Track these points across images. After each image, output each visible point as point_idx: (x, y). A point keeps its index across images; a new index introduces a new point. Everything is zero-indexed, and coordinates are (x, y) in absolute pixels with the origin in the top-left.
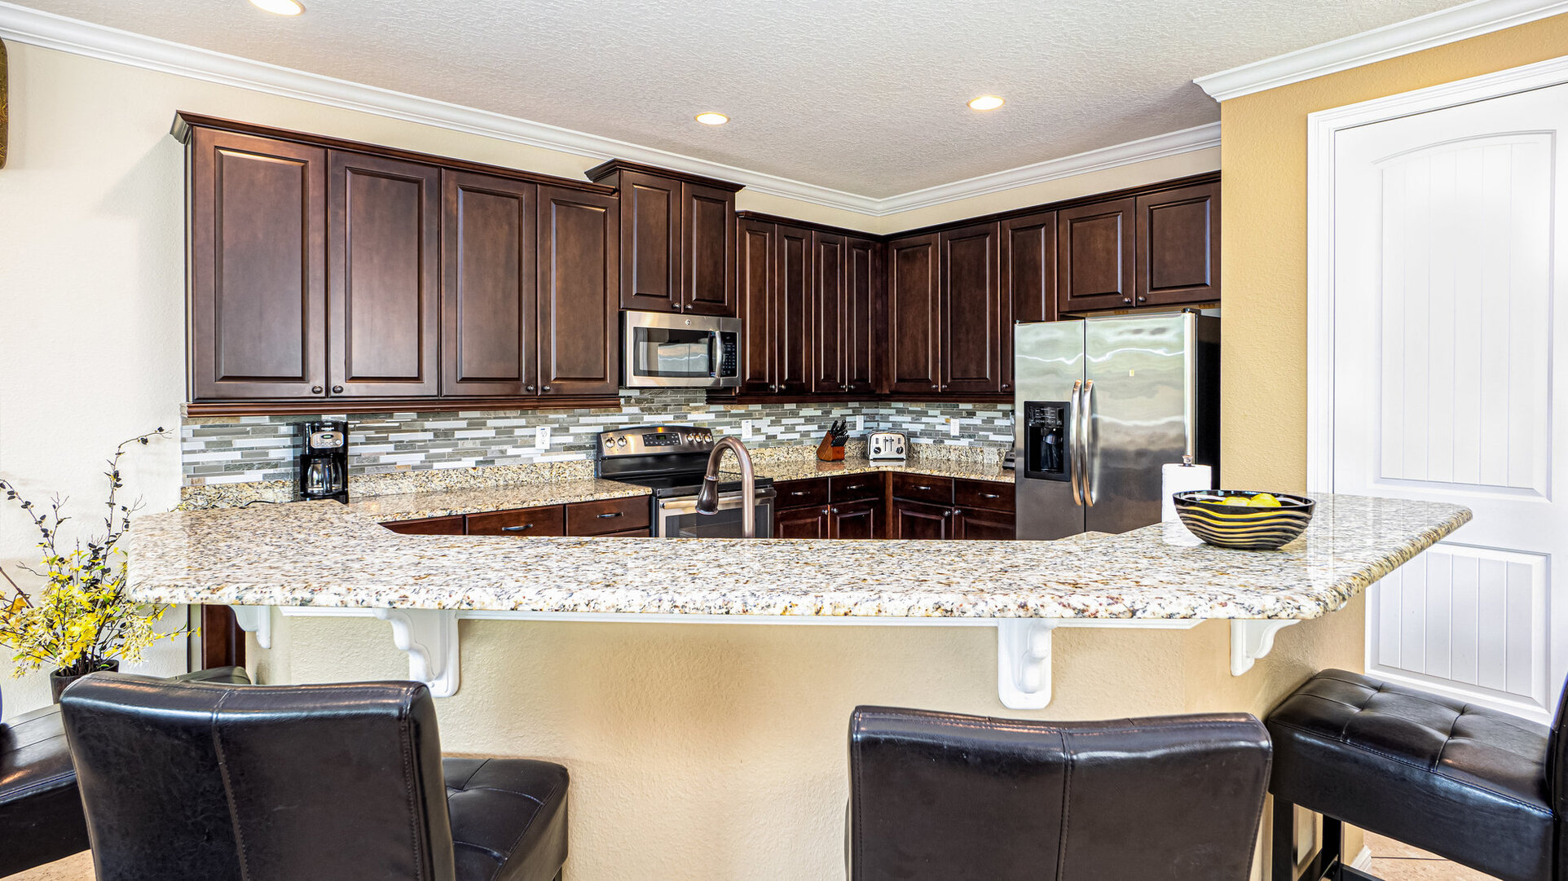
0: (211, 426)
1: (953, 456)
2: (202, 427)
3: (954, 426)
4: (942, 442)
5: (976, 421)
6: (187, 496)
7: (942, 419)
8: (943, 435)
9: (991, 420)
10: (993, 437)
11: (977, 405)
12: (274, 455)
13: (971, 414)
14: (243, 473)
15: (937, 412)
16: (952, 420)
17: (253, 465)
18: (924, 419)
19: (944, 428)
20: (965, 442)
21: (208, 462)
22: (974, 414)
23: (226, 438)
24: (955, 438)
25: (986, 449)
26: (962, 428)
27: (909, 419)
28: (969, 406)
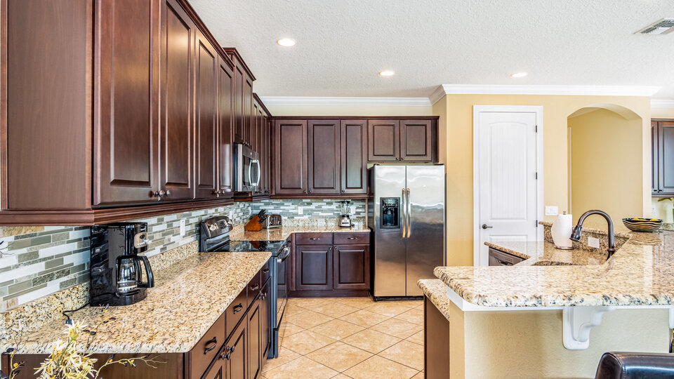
0: (23, 237)
1: (301, 224)
2: (17, 238)
3: (300, 210)
4: (293, 218)
5: (313, 207)
6: (10, 323)
7: (293, 207)
8: (293, 214)
9: (320, 207)
10: (321, 214)
11: (313, 200)
12: (67, 260)
13: (309, 204)
14: (46, 285)
15: (290, 204)
16: (299, 207)
17: (53, 274)
18: (282, 207)
19: (294, 211)
20: (306, 217)
21: (21, 279)
22: (311, 204)
23: (34, 249)
24: (300, 216)
25: (319, 220)
26: (304, 211)
27: (272, 207)
28: (309, 201)
